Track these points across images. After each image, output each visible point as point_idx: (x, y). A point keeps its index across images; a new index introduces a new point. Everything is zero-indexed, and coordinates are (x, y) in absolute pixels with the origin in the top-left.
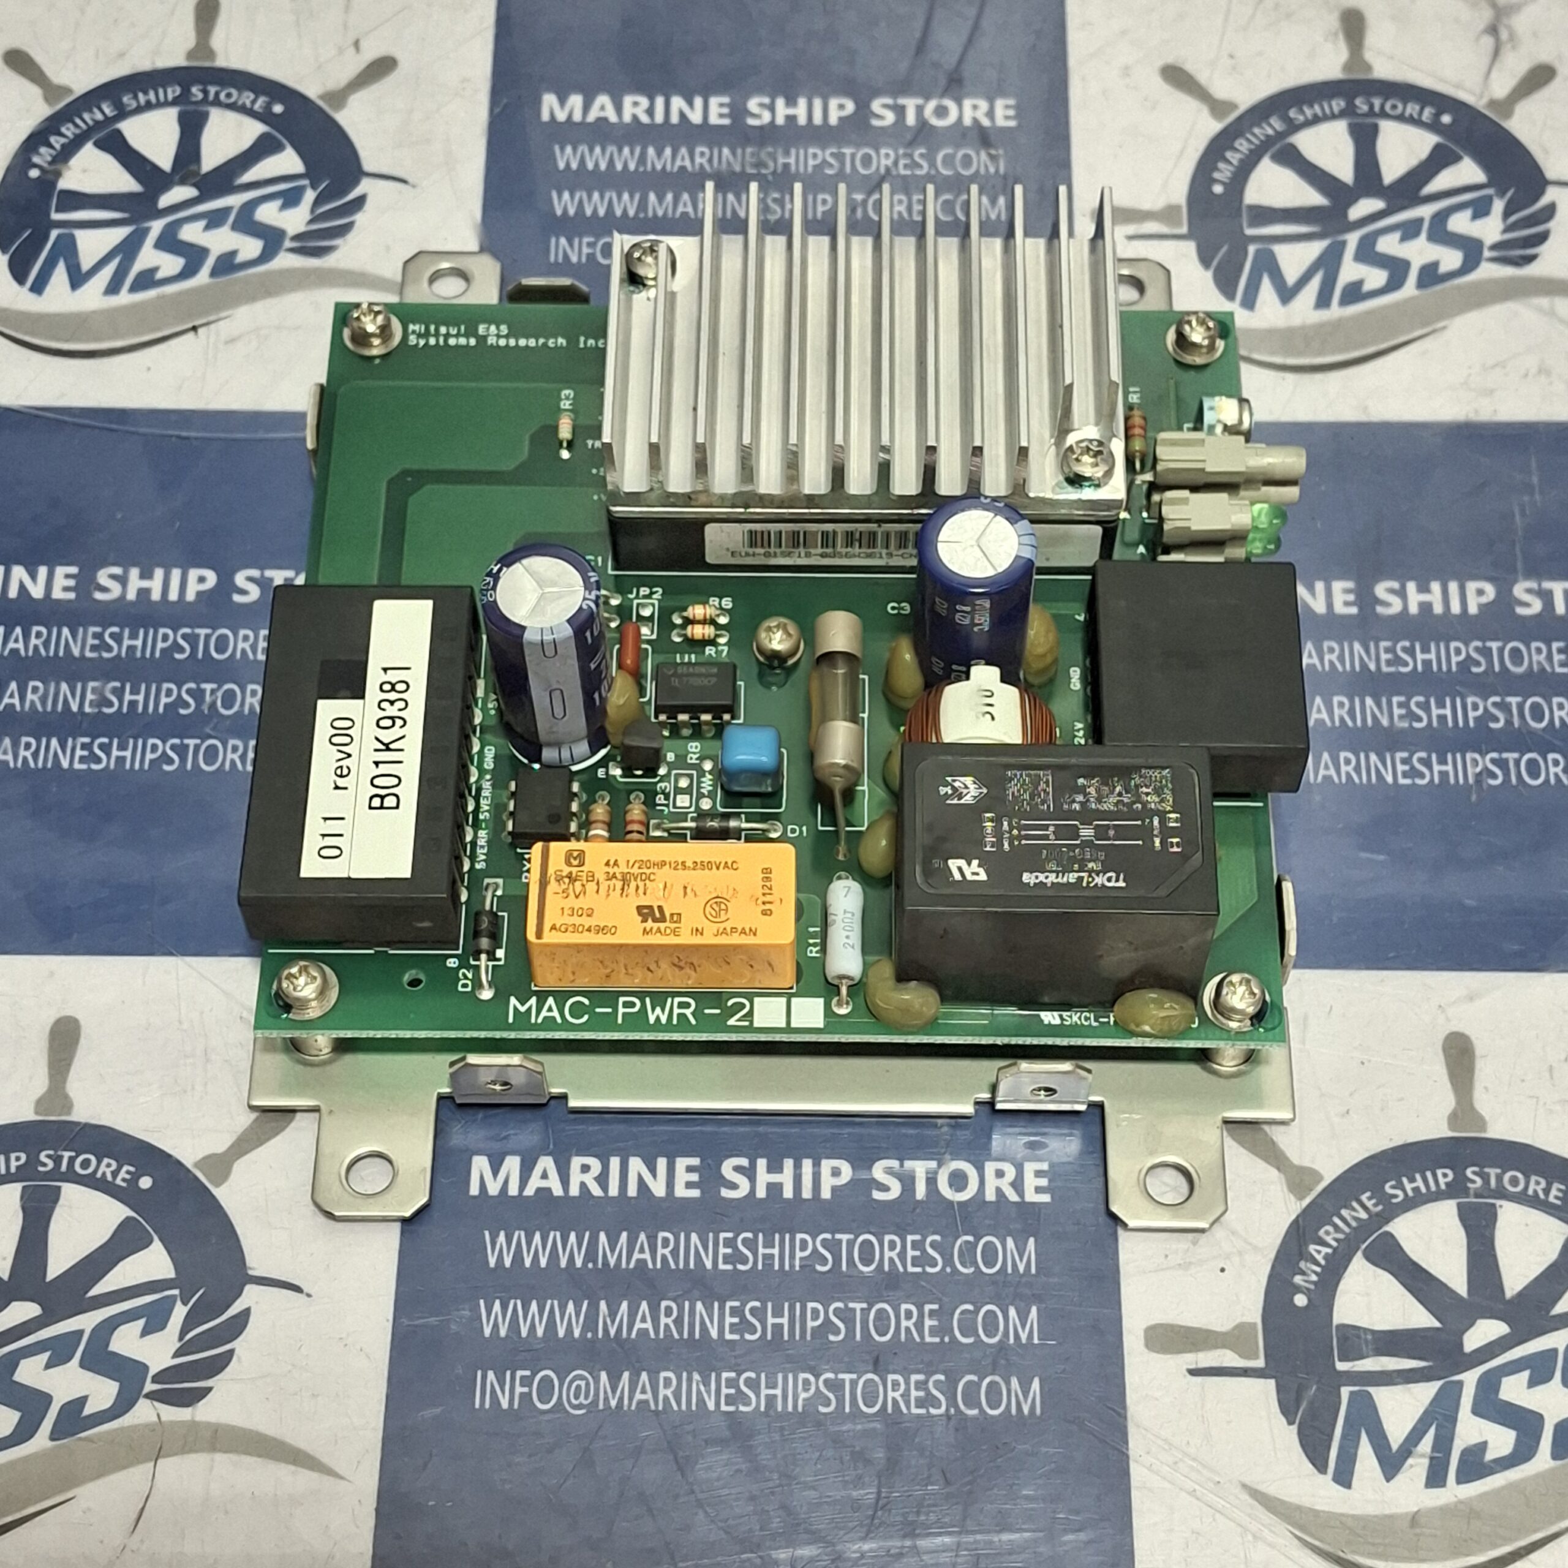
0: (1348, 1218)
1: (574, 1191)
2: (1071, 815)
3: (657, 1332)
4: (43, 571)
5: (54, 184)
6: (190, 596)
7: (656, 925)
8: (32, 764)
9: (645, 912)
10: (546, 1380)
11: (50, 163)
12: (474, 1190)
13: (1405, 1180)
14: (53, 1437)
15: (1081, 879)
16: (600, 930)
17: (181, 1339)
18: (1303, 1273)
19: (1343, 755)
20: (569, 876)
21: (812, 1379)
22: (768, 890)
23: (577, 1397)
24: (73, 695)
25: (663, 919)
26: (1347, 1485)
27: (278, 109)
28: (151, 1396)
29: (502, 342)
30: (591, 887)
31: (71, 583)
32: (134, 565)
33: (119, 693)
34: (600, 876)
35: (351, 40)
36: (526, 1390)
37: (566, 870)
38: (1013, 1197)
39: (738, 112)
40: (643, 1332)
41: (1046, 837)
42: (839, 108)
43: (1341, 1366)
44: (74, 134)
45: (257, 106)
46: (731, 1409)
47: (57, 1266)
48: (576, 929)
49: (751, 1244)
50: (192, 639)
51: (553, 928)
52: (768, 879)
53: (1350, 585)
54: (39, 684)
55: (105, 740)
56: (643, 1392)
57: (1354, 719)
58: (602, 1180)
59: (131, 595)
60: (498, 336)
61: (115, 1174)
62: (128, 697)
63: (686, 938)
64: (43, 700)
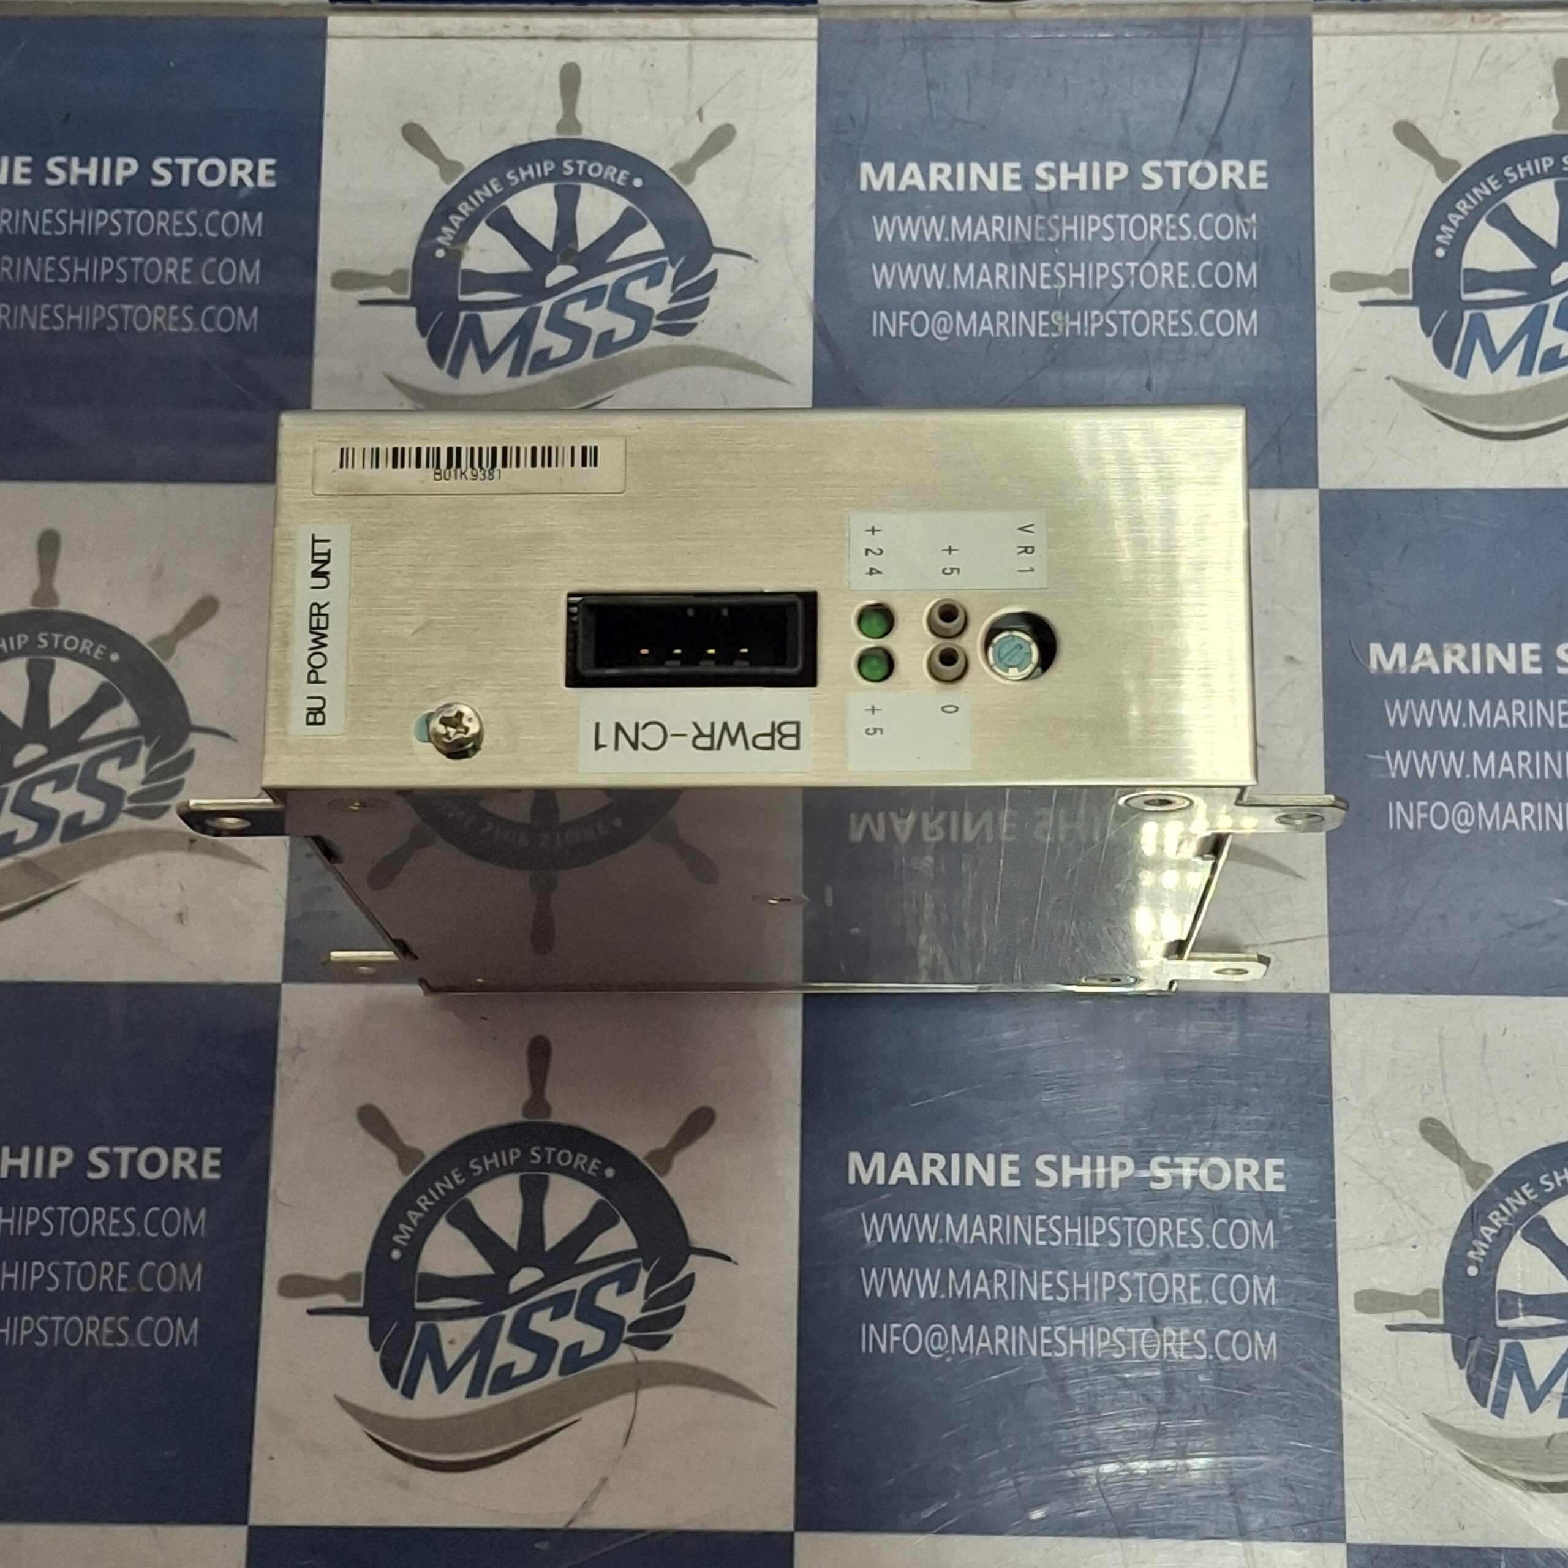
0: (1511, 1205)
1: (926, 1181)
3: (992, 1294)
5: (457, 264)
10: (912, 1331)
11: (452, 242)
12: (852, 1180)
13: (1555, 1173)
14: (562, 1372)
17: (646, 1297)
18: (1475, 1249)
19: (1524, 805)
21: (1108, 1332)
23: (936, 1343)
26: (1501, 1415)
27: (638, 183)
28: (629, 1341)
35: (695, 109)
36: (897, 1338)
38: (1256, 1187)
39: (1028, 179)
40: (982, 1295)
42: (1116, 172)
43: (1501, 1323)
44: (469, 212)
45: (620, 181)
46: (1049, 1354)
47: (552, 1239)
49: (1060, 1225)
53: (1536, 646)
56: (984, 1341)
57: (1534, 772)
58: (947, 1172)
61: (587, 1165)
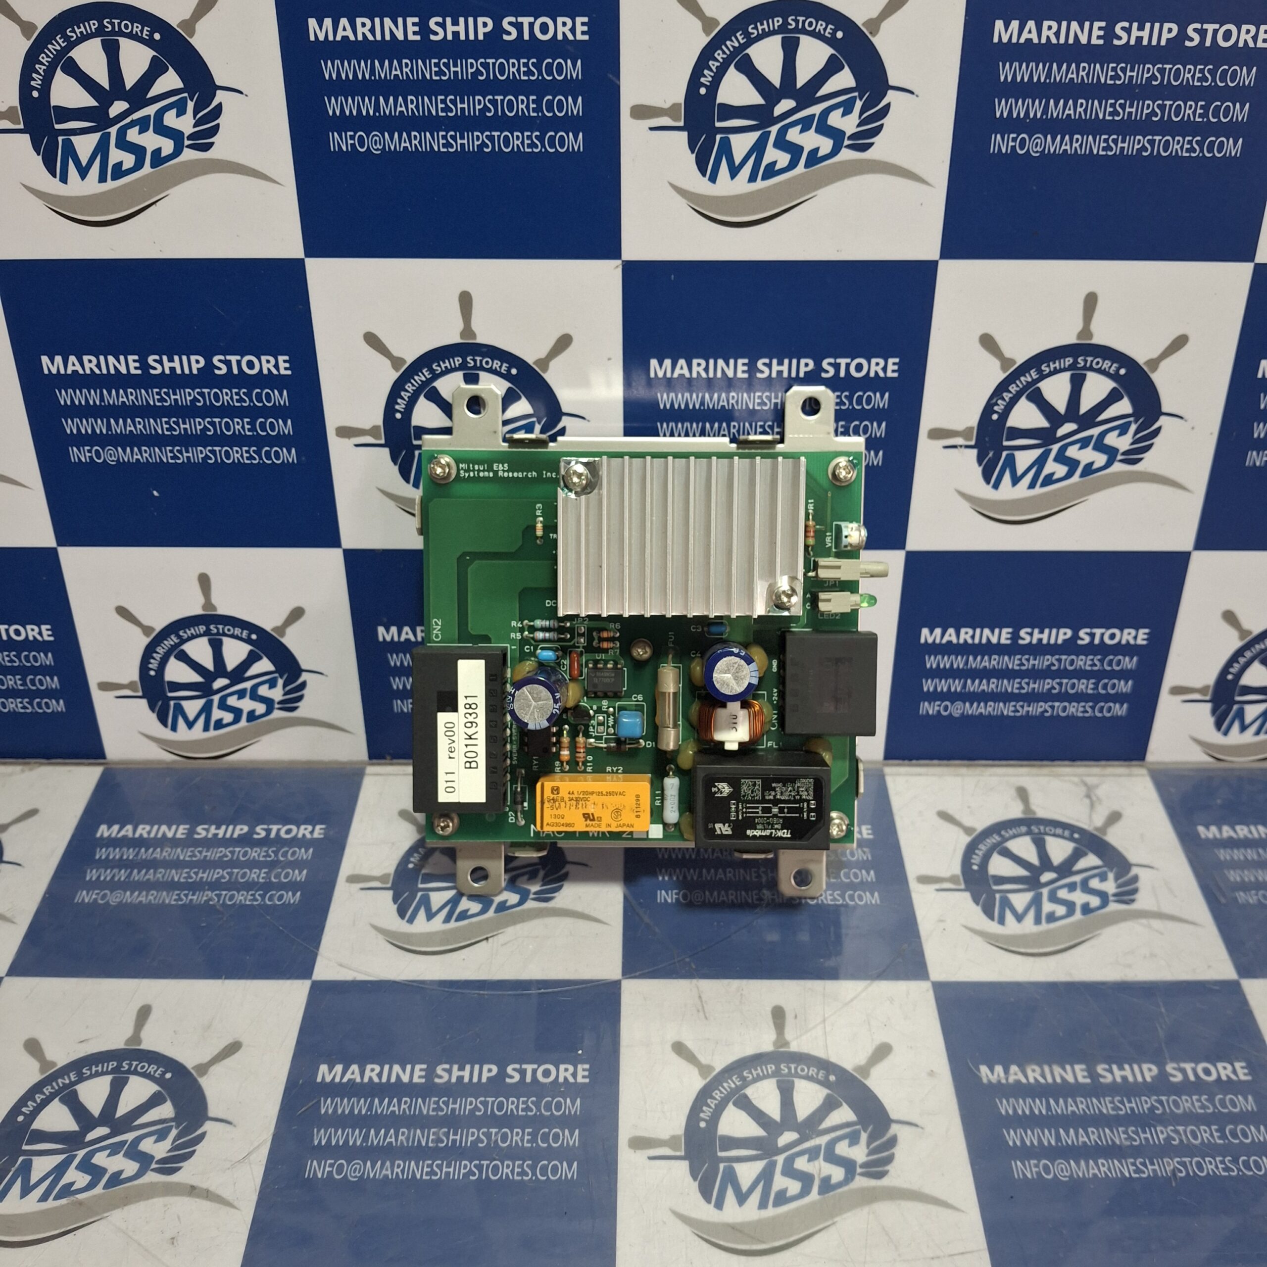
2: (769, 801)
4: (409, 1067)
6: (484, 1080)
7: (591, 823)
8: (401, 1177)
9: (586, 816)
15: (771, 833)
16: (568, 825)
20: (553, 799)
22: (638, 805)
24: (423, 1137)
25: (593, 820)
29: (506, 475)
30: (563, 804)
31: (423, 1073)
32: (456, 1063)
33: (447, 1135)
34: (566, 799)
37: (552, 796)
41: (757, 813)
48: (557, 825)
50: (485, 1104)
51: (548, 824)
52: (638, 800)
54: (405, 1130)
55: (440, 1162)
59: (454, 1080)
60: (504, 471)
62: (451, 1137)
63: (604, 829)
64: (408, 1139)
